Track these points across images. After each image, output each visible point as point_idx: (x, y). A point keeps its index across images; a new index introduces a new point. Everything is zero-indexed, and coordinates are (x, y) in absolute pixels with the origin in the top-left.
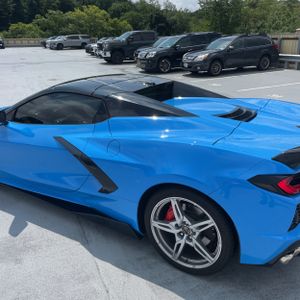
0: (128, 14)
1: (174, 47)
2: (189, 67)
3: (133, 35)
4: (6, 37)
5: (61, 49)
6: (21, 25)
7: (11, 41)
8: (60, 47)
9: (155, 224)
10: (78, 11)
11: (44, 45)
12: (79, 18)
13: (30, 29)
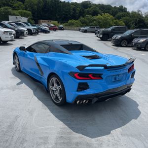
0: (124, 18)
1: (131, 35)
2: (135, 45)
3: (115, 28)
4: (66, 25)
5: (86, 32)
6: (73, 21)
7: (67, 28)
8: (85, 31)
9: (50, 87)
10: (99, 16)
11: (80, 30)
12: (99, 19)
13: (77, 22)
